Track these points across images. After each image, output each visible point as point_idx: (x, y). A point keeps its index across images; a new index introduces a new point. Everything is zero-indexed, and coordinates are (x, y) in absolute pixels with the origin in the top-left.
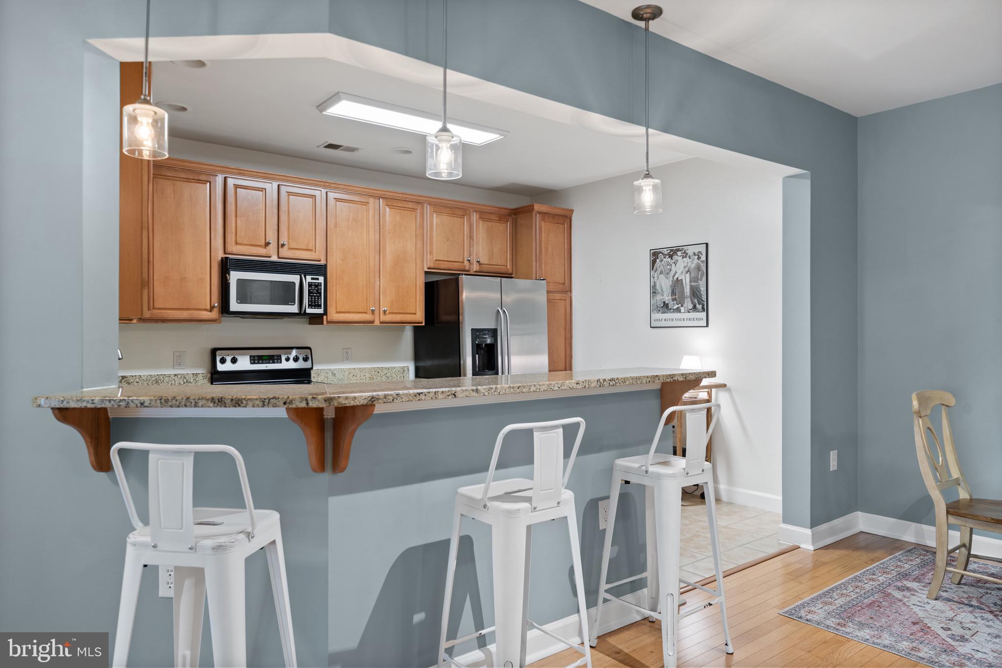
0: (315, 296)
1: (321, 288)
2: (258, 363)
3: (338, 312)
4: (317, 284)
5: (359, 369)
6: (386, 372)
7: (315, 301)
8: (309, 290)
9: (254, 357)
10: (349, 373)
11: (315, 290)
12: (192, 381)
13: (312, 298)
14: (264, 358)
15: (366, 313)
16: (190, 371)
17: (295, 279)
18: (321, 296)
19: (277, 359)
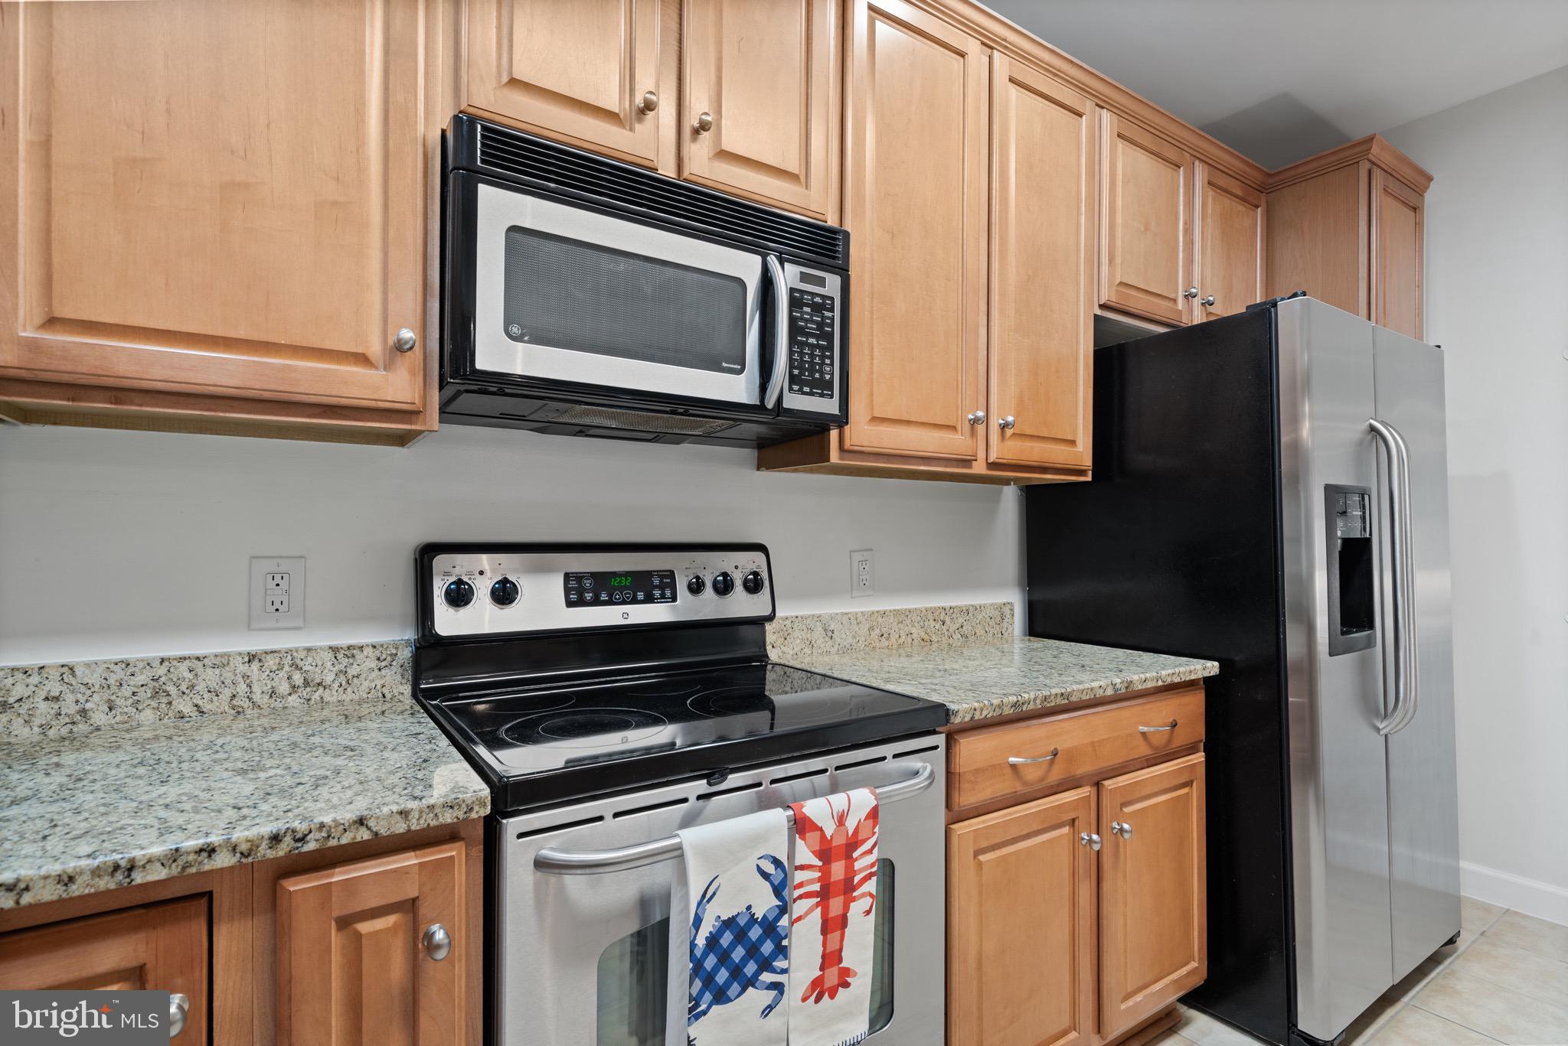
0: (811, 346)
1: (832, 319)
2: (596, 602)
3: (876, 420)
4: (818, 300)
5: (896, 612)
6: (961, 620)
7: (812, 363)
8: (792, 321)
9: (579, 577)
10: (871, 629)
11: (812, 321)
12: (329, 678)
13: (802, 354)
14: (615, 582)
15: (953, 428)
16: (322, 639)
17: (745, 266)
18: (831, 348)
19: (662, 587)
